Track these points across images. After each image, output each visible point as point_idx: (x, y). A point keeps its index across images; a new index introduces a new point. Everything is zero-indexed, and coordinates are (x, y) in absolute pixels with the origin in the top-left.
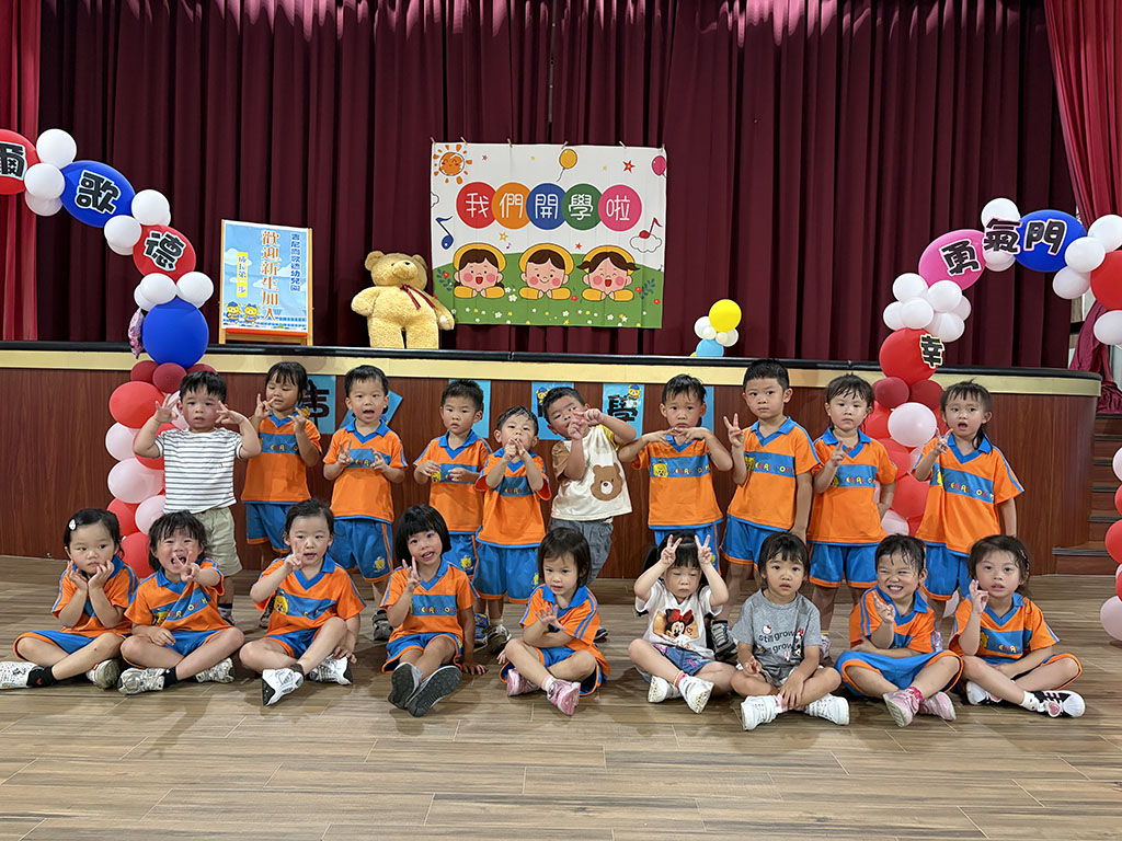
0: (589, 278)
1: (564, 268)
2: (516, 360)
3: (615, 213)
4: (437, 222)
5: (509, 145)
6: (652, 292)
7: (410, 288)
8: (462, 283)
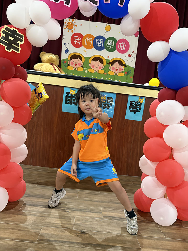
0: (111, 67)
1: (103, 64)
3: (121, 47)
4: (64, 45)
5: (89, 21)
6: (130, 74)
7: (54, 64)
8: (70, 65)
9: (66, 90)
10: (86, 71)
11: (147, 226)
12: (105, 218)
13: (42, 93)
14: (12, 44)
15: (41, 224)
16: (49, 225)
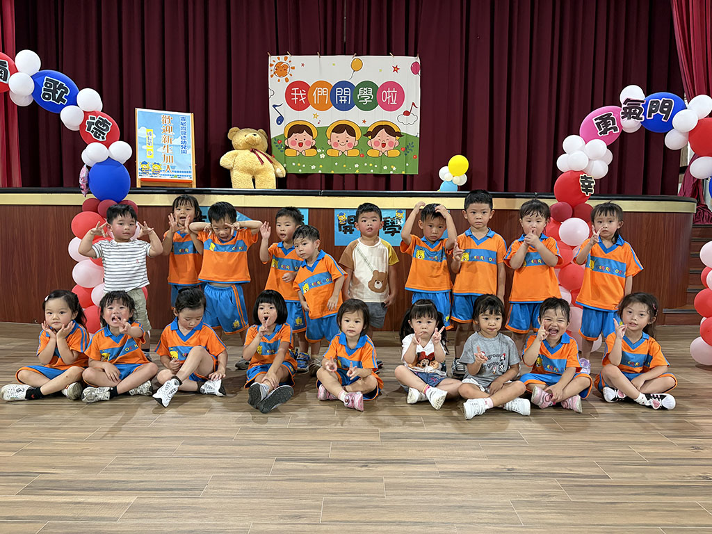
0: (371, 142)
1: (355, 136)
2: (324, 195)
3: (387, 99)
4: (273, 108)
5: (318, 56)
6: (412, 151)
8: (290, 147)
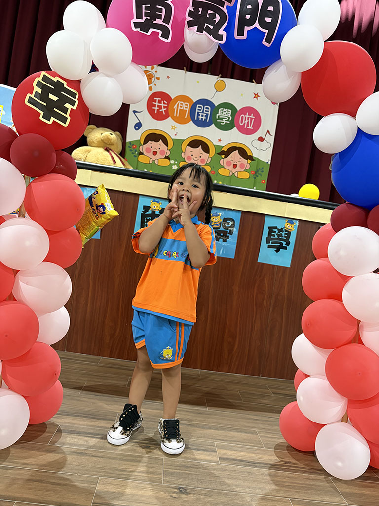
0: (223, 161)
1: (209, 153)
3: (245, 123)
4: (133, 113)
5: (184, 71)
6: (261, 175)
7: (111, 150)
8: (144, 153)
9: (142, 202)
10: (175, 166)
11: (309, 479)
12: (223, 463)
13: (105, 205)
14: (55, 109)
15: (96, 472)
16: (112, 474)
